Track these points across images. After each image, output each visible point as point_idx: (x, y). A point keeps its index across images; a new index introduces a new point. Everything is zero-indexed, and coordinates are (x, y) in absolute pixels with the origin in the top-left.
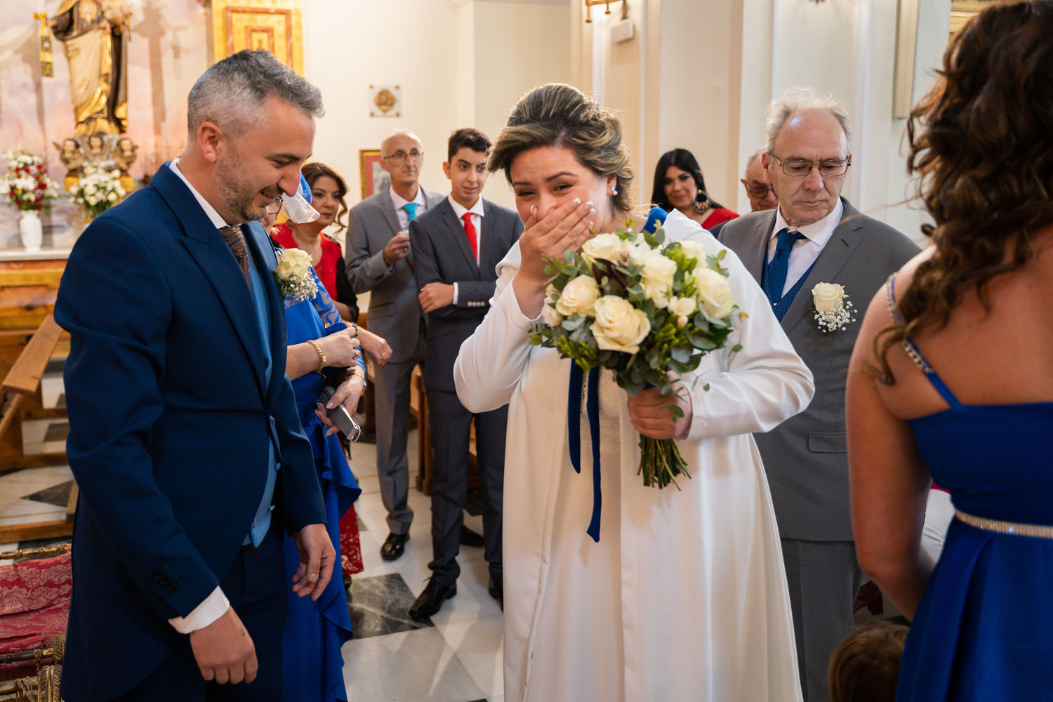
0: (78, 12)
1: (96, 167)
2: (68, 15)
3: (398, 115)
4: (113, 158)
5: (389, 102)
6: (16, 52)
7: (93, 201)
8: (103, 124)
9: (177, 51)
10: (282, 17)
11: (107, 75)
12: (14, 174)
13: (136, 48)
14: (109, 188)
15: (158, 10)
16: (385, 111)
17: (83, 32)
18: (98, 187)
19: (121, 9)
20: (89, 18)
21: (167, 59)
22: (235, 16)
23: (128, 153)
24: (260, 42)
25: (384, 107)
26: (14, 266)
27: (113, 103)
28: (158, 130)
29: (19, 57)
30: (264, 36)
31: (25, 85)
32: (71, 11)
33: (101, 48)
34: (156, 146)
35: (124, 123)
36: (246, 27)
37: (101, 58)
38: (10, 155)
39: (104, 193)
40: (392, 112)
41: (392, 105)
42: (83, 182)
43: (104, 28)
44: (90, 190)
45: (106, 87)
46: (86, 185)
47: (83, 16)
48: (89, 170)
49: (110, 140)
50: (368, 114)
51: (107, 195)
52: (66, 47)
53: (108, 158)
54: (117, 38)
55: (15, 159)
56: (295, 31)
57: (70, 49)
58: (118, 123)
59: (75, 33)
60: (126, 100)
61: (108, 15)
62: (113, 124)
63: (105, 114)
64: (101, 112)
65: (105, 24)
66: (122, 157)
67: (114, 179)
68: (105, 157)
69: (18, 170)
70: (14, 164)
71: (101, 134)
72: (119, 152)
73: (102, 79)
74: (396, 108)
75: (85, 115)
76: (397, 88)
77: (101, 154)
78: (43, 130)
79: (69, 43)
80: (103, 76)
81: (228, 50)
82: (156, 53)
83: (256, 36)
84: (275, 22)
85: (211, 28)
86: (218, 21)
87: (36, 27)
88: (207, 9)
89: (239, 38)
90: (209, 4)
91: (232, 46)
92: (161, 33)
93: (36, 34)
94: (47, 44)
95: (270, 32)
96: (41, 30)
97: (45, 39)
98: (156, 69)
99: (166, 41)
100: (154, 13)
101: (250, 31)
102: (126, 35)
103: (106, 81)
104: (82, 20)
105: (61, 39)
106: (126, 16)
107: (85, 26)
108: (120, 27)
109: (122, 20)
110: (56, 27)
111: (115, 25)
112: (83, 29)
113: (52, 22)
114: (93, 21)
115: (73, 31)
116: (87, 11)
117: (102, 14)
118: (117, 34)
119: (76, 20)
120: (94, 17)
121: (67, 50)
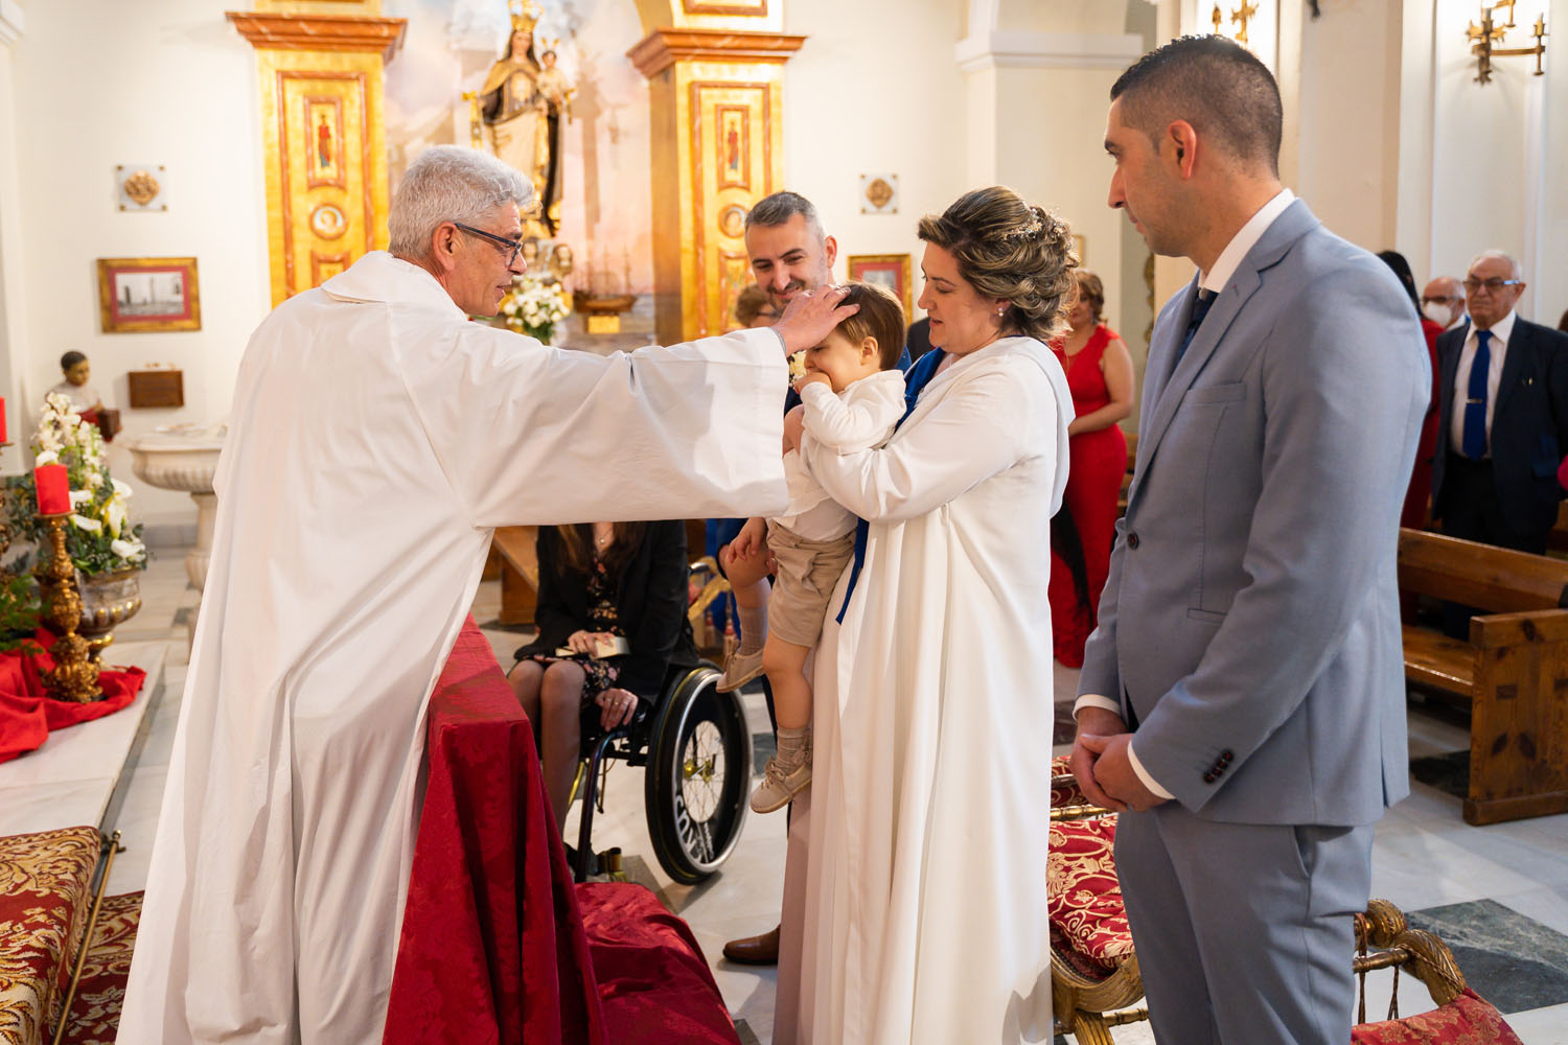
0: (511, 92)
1: (532, 281)
2: (495, 96)
3: (895, 211)
4: (549, 269)
5: (885, 195)
7: (535, 322)
8: (535, 227)
9: (615, 134)
10: (759, 93)
11: (542, 167)
13: (571, 133)
14: (553, 307)
15: (595, 83)
16: (879, 206)
17: (515, 115)
18: (540, 306)
19: (559, 85)
20: (522, 97)
21: (603, 145)
22: (704, 92)
23: (565, 263)
24: (732, 124)
25: (878, 202)
27: (548, 199)
28: (590, 234)
30: (737, 116)
32: (500, 90)
33: (537, 134)
34: (590, 253)
35: (556, 225)
36: (717, 106)
37: (536, 147)
39: (547, 313)
40: (888, 208)
41: (888, 198)
42: (521, 299)
43: (540, 110)
44: (531, 308)
45: (542, 182)
46: (526, 303)
47: (516, 94)
48: (525, 284)
49: (546, 247)
50: (858, 210)
51: (550, 315)
52: (494, 132)
53: (542, 270)
54: (553, 121)
56: (774, 110)
57: (499, 135)
58: (550, 224)
59: (504, 117)
60: (561, 197)
61: (546, 93)
62: (546, 227)
63: (538, 215)
64: (533, 213)
65: (543, 105)
66: (559, 267)
67: (556, 295)
68: (538, 268)
71: (534, 239)
72: (556, 262)
73: (538, 171)
74: (893, 202)
76: (895, 177)
77: (535, 265)
79: (498, 128)
80: (538, 168)
81: (695, 134)
82: (590, 138)
83: (729, 116)
84: (751, 99)
85: (672, 107)
86: (682, 100)
87: (451, 108)
88: (655, 81)
89: (707, 120)
90: (661, 77)
91: (700, 129)
92: (597, 112)
93: (451, 117)
94: (476, 131)
95: (744, 110)
96: (470, 113)
97: (475, 125)
98: (590, 156)
99: (602, 122)
100: (588, 88)
101: (722, 110)
102: (564, 117)
103: (542, 174)
104: (514, 100)
105: (490, 125)
106: (566, 94)
107: (517, 107)
108: (559, 108)
109: (561, 98)
110: (484, 110)
111: (552, 106)
112: (514, 111)
113: (482, 104)
114: (526, 101)
115: (501, 113)
116: (520, 89)
117: (538, 92)
118: (553, 115)
119: (506, 100)
120: (529, 96)
121: (495, 138)
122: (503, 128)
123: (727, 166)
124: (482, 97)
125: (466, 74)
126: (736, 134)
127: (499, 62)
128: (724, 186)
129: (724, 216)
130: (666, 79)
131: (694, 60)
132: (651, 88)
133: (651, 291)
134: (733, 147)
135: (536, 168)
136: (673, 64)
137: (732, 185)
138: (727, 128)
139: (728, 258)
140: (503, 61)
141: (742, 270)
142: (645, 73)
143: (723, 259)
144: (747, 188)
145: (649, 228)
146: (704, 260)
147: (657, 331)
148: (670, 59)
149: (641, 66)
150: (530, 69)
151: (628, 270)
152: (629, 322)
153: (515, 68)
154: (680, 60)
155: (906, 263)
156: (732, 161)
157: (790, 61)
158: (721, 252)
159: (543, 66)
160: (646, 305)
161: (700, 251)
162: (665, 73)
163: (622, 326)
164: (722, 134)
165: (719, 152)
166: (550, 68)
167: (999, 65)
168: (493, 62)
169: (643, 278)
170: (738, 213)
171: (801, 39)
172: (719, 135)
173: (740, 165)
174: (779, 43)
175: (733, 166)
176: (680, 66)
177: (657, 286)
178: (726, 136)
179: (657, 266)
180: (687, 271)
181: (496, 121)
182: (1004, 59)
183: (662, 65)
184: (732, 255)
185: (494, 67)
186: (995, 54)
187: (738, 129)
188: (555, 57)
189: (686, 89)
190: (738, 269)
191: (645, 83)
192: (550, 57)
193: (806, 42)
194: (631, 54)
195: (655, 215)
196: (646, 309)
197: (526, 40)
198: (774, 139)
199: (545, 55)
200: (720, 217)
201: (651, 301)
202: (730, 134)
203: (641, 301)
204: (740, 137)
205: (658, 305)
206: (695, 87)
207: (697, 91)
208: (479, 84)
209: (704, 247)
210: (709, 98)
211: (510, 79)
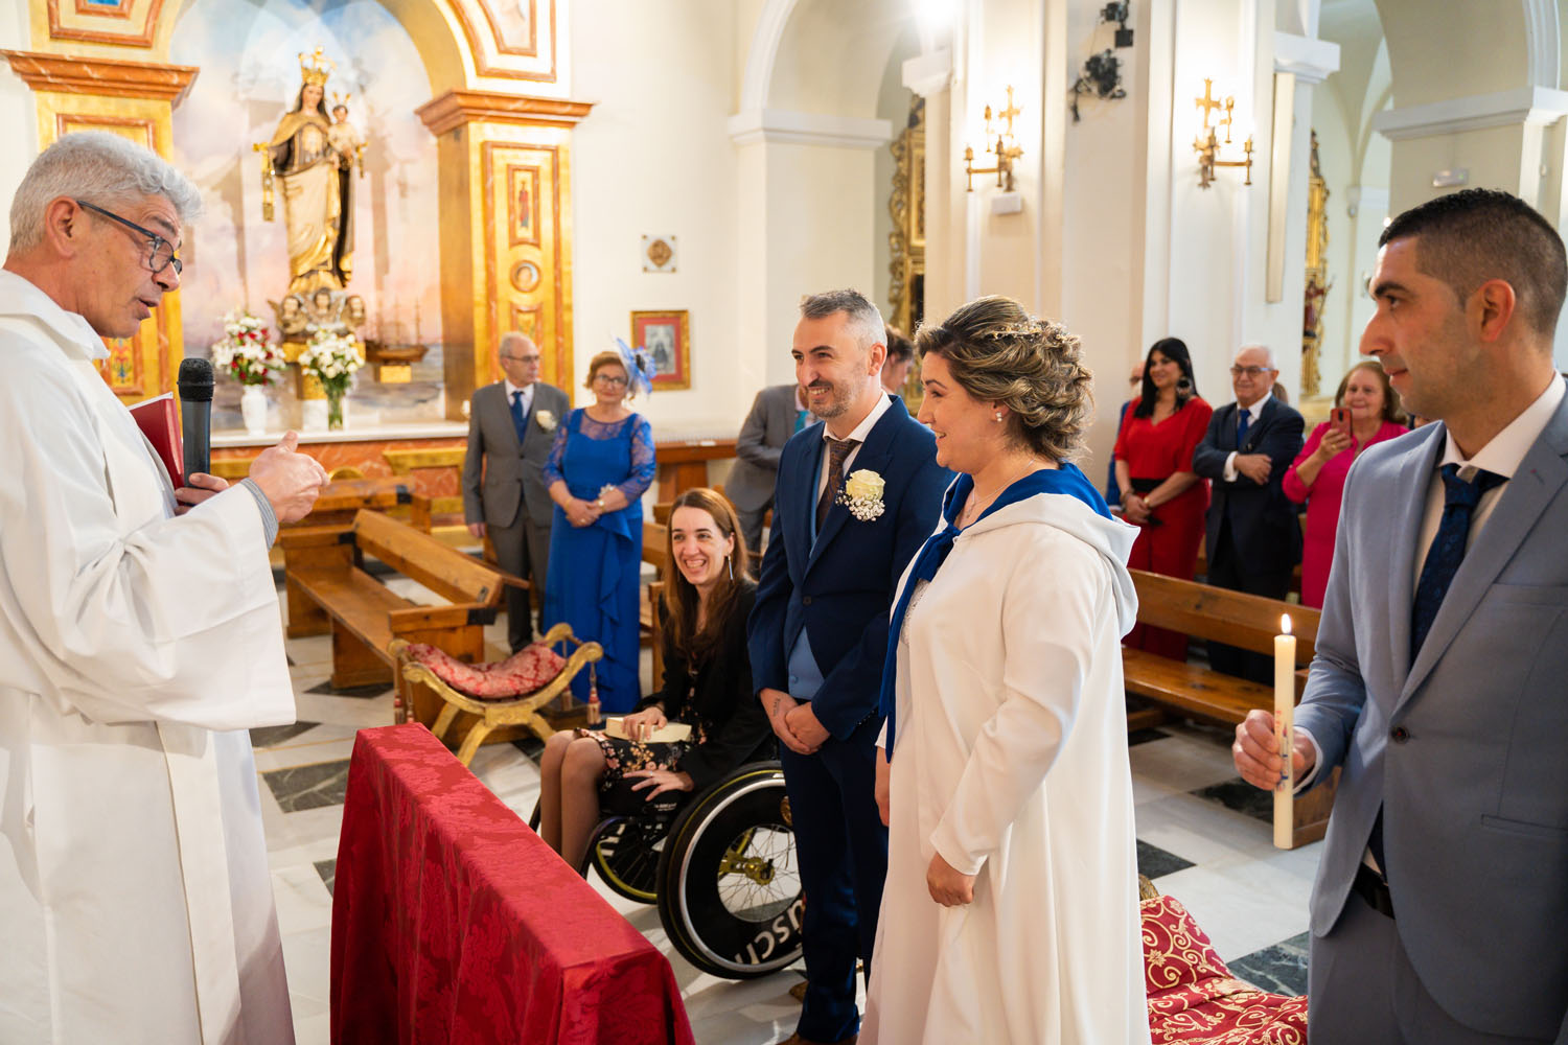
0: (301, 144)
1: (325, 331)
2: (285, 147)
3: (674, 270)
4: (341, 319)
5: (665, 255)
6: (214, 189)
7: (331, 373)
8: (327, 279)
9: (404, 188)
10: (548, 155)
11: (334, 219)
12: (237, 340)
13: (361, 186)
14: (348, 358)
15: (383, 138)
16: (660, 265)
17: (306, 167)
18: (335, 357)
19: (350, 140)
20: (313, 150)
21: (392, 199)
22: (496, 152)
23: (357, 314)
24: (524, 183)
25: (659, 261)
26: (239, 453)
27: (339, 252)
28: (380, 285)
29: (218, 194)
30: (528, 176)
31: (223, 229)
32: (290, 141)
33: (328, 187)
34: (380, 304)
35: (347, 276)
36: (508, 166)
37: (328, 199)
38: (229, 317)
39: (342, 364)
40: (667, 267)
41: (668, 257)
42: (316, 350)
43: (332, 163)
44: (326, 359)
45: (333, 234)
46: (321, 354)
47: (307, 146)
48: (320, 335)
49: (338, 299)
50: (641, 268)
51: (346, 366)
52: (285, 184)
53: (334, 321)
54: (345, 174)
55: (237, 322)
56: (563, 171)
57: (289, 186)
58: (341, 275)
59: (295, 169)
60: (352, 249)
61: (338, 146)
62: (337, 279)
63: (330, 266)
64: (325, 263)
65: (335, 158)
66: (352, 318)
67: (350, 345)
68: (331, 318)
69: (241, 335)
70: (236, 329)
71: (325, 290)
72: (348, 312)
73: (328, 225)
74: (672, 262)
75: (303, 268)
76: (673, 238)
77: (328, 315)
78: (245, 284)
79: (288, 179)
80: (329, 220)
81: (488, 193)
82: (379, 191)
83: (520, 176)
84: (541, 160)
85: (464, 165)
86: (475, 159)
87: (239, 158)
88: (443, 138)
89: (499, 179)
90: (452, 135)
91: (493, 187)
92: (386, 167)
93: (238, 166)
94: (268, 182)
95: (535, 171)
96: (261, 163)
97: (267, 176)
98: (379, 210)
99: (391, 176)
100: (377, 142)
101: (512, 170)
102: (355, 171)
103: (333, 226)
104: (304, 153)
105: (280, 176)
106: (357, 149)
107: (308, 160)
108: (350, 162)
109: (353, 152)
110: (275, 161)
111: (343, 159)
112: (305, 163)
113: (273, 155)
114: (317, 154)
115: (293, 164)
116: (311, 141)
117: (329, 145)
118: (345, 169)
119: (297, 152)
120: (320, 148)
121: (286, 189)
122: (293, 180)
123: (518, 223)
124: (272, 148)
125: (254, 124)
126: (526, 193)
127: (288, 114)
128: (515, 242)
129: (515, 271)
130: (457, 137)
131: (485, 121)
132: (439, 145)
133: (440, 341)
134: (524, 206)
135: (328, 220)
136: (466, 123)
137: (522, 242)
138: (518, 188)
139: (520, 311)
140: (293, 113)
141: (533, 322)
142: (433, 130)
143: (514, 312)
144: (537, 245)
145: (437, 280)
146: (497, 313)
147: (446, 380)
148: (462, 119)
149: (430, 124)
150: (320, 122)
151: (418, 320)
152: (419, 371)
153: (306, 121)
154: (473, 120)
155: (684, 319)
156: (524, 220)
157: (577, 126)
158: (512, 305)
159: (333, 119)
160: (435, 355)
161: (493, 304)
162: (457, 132)
163: (413, 375)
164: (513, 193)
165: (511, 210)
166: (340, 122)
167: (769, 140)
168: (282, 114)
169: (432, 329)
170: (529, 268)
171: (589, 106)
172: (511, 194)
173: (531, 222)
174: (568, 109)
175: (524, 224)
176: (473, 126)
177: (446, 337)
178: (517, 195)
179: (446, 317)
180: (479, 324)
181: (287, 173)
182: (773, 134)
183: (454, 124)
184: (523, 309)
185: (283, 120)
186: (766, 130)
187: (529, 188)
188: (346, 111)
189: (478, 147)
190: (529, 322)
191: (433, 140)
192: (342, 111)
193: (593, 109)
194: (420, 112)
195: (443, 267)
196: (436, 360)
197: (318, 93)
198: (563, 198)
199: (336, 109)
200: (512, 271)
201: (439, 350)
202: (521, 192)
203: (432, 351)
204: (530, 196)
205: (447, 355)
206: (486, 147)
207: (489, 150)
208: (269, 133)
209: (496, 301)
210: (501, 158)
211: (300, 131)
